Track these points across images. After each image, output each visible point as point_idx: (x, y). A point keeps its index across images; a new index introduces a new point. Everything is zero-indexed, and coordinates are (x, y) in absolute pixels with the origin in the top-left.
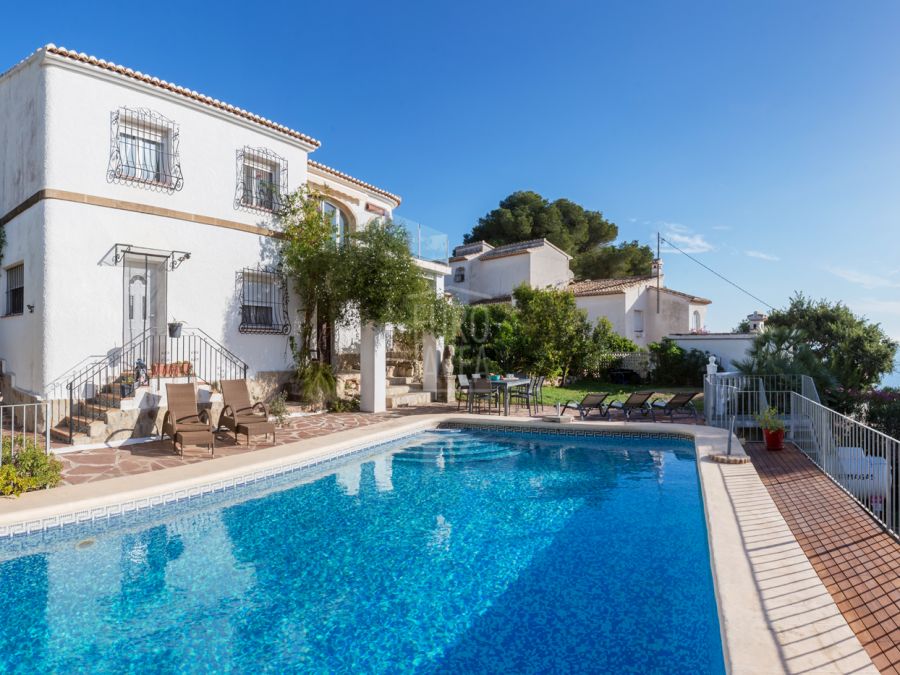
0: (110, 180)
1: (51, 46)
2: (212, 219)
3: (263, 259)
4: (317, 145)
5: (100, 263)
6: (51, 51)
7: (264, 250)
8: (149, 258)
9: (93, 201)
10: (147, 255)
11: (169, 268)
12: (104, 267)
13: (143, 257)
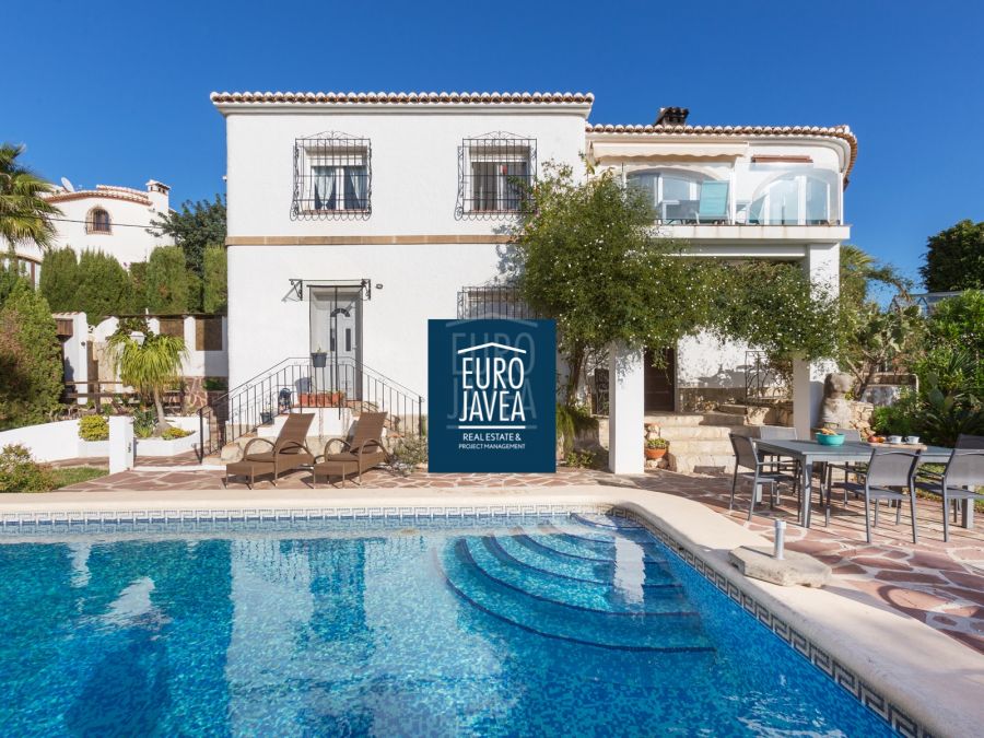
0: (294, 218)
1: (214, 94)
2: (422, 237)
3: (503, 271)
4: (589, 100)
5: (284, 300)
6: (217, 99)
7: (505, 260)
8: (339, 290)
9: (274, 241)
10: (336, 287)
11: (365, 297)
12: (289, 302)
13: (333, 289)
